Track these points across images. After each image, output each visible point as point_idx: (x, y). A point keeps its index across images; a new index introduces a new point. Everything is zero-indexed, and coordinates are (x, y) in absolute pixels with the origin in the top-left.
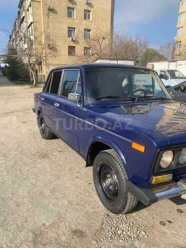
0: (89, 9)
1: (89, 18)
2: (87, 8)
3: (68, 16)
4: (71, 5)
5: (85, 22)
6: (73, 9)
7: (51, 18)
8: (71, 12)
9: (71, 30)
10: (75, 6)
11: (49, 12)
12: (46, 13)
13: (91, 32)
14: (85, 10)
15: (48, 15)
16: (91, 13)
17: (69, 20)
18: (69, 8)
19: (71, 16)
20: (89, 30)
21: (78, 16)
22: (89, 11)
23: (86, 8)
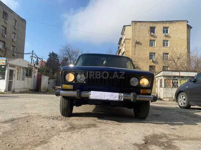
0: (167, 39)
1: (167, 45)
2: (166, 39)
3: (150, 46)
4: (152, 39)
5: (163, 48)
6: (154, 41)
7: (137, 48)
8: (152, 43)
9: (152, 55)
10: (155, 39)
11: (136, 45)
12: (134, 45)
13: (169, 55)
14: (164, 41)
15: (135, 46)
16: (169, 42)
17: (151, 48)
18: (151, 40)
19: (152, 45)
20: (167, 54)
21: (158, 45)
22: (167, 41)
23: (164, 39)
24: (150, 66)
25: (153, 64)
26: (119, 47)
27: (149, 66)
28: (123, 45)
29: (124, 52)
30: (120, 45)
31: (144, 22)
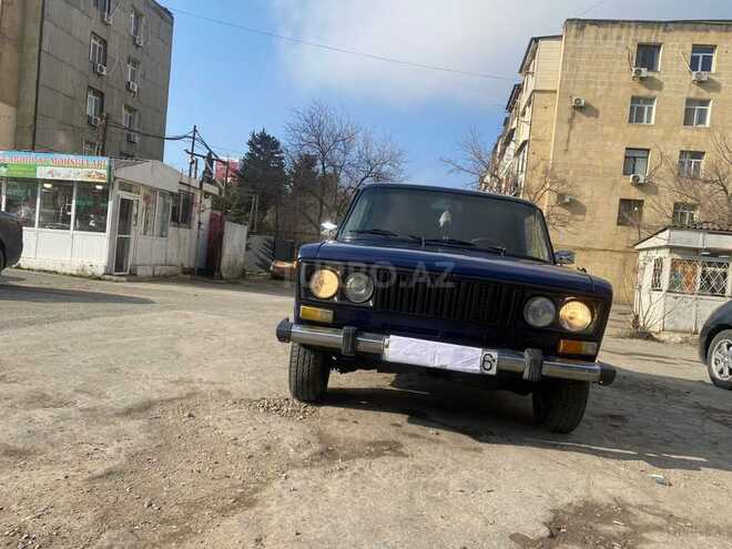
0: (705, 95)
1: (702, 120)
2: (698, 93)
3: (630, 121)
4: (643, 91)
5: (684, 132)
6: (650, 100)
7: (578, 127)
8: (641, 111)
9: (633, 157)
10: (655, 93)
11: (573, 115)
12: (568, 115)
13: (703, 162)
14: (689, 101)
15: (570, 121)
16: (709, 108)
17: (633, 129)
18: (635, 99)
19: (639, 119)
20: (699, 155)
21: (665, 118)
22: (705, 103)
23: (692, 95)
24: (622, 201)
25: (634, 194)
26: (507, 121)
27: (618, 202)
28: (524, 114)
29: (525, 143)
30: (510, 111)
31: (614, 22)
